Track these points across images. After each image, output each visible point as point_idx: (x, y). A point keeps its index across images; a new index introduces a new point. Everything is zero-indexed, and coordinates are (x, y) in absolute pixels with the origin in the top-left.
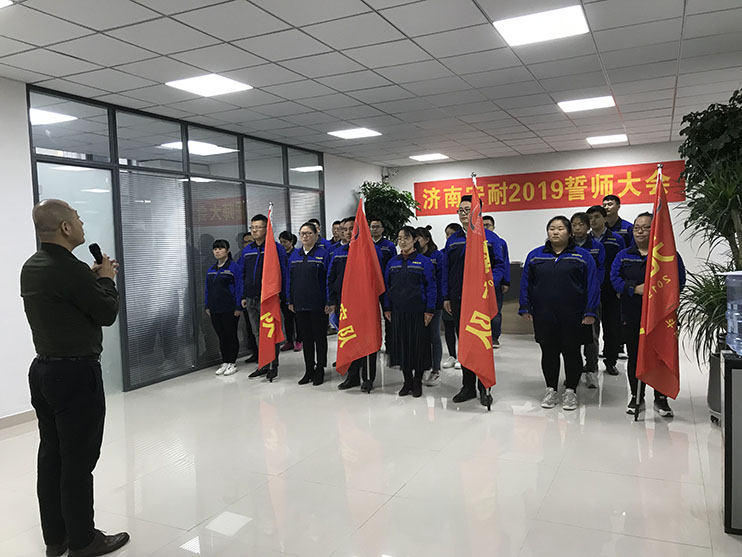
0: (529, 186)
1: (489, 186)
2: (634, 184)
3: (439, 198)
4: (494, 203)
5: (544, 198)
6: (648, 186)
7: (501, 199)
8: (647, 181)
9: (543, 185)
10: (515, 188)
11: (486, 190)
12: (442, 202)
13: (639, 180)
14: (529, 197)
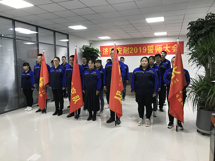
0: (136, 48)
1: (124, 48)
2: (168, 48)
3: (108, 51)
5: (140, 52)
6: (172, 49)
7: (127, 52)
8: (172, 48)
9: (140, 48)
10: (131, 49)
11: (122, 50)
14: (136, 52)
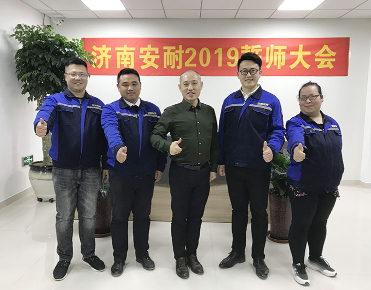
0: (205, 52)
1: (165, 48)
2: (305, 57)
3: (110, 57)
4: (169, 67)
5: (220, 65)
6: (316, 60)
7: (177, 63)
8: (316, 55)
9: (219, 51)
10: (191, 52)
11: (161, 53)
12: (113, 62)
13: (309, 53)
14: (205, 62)
